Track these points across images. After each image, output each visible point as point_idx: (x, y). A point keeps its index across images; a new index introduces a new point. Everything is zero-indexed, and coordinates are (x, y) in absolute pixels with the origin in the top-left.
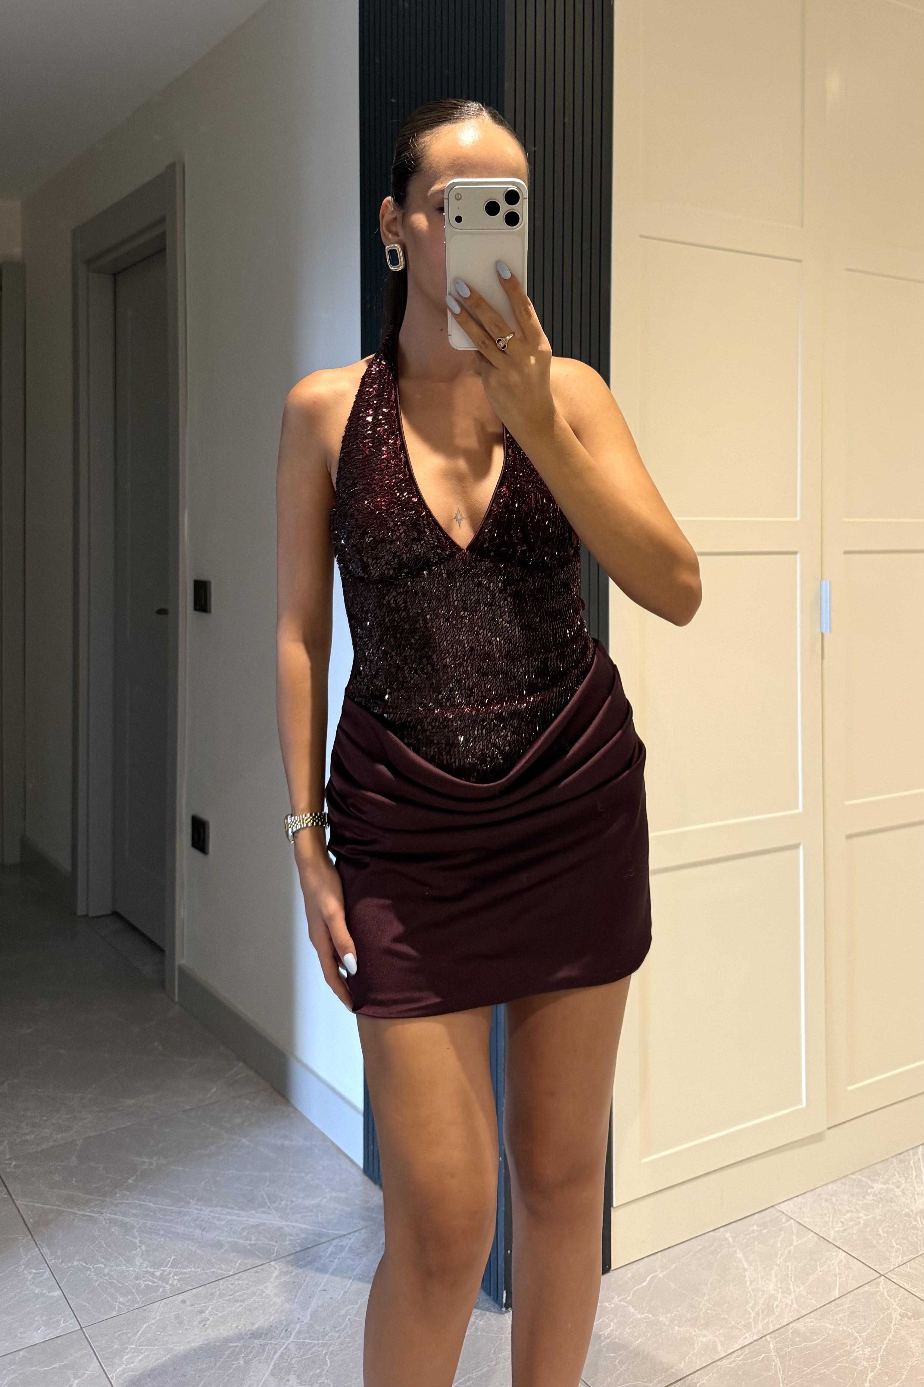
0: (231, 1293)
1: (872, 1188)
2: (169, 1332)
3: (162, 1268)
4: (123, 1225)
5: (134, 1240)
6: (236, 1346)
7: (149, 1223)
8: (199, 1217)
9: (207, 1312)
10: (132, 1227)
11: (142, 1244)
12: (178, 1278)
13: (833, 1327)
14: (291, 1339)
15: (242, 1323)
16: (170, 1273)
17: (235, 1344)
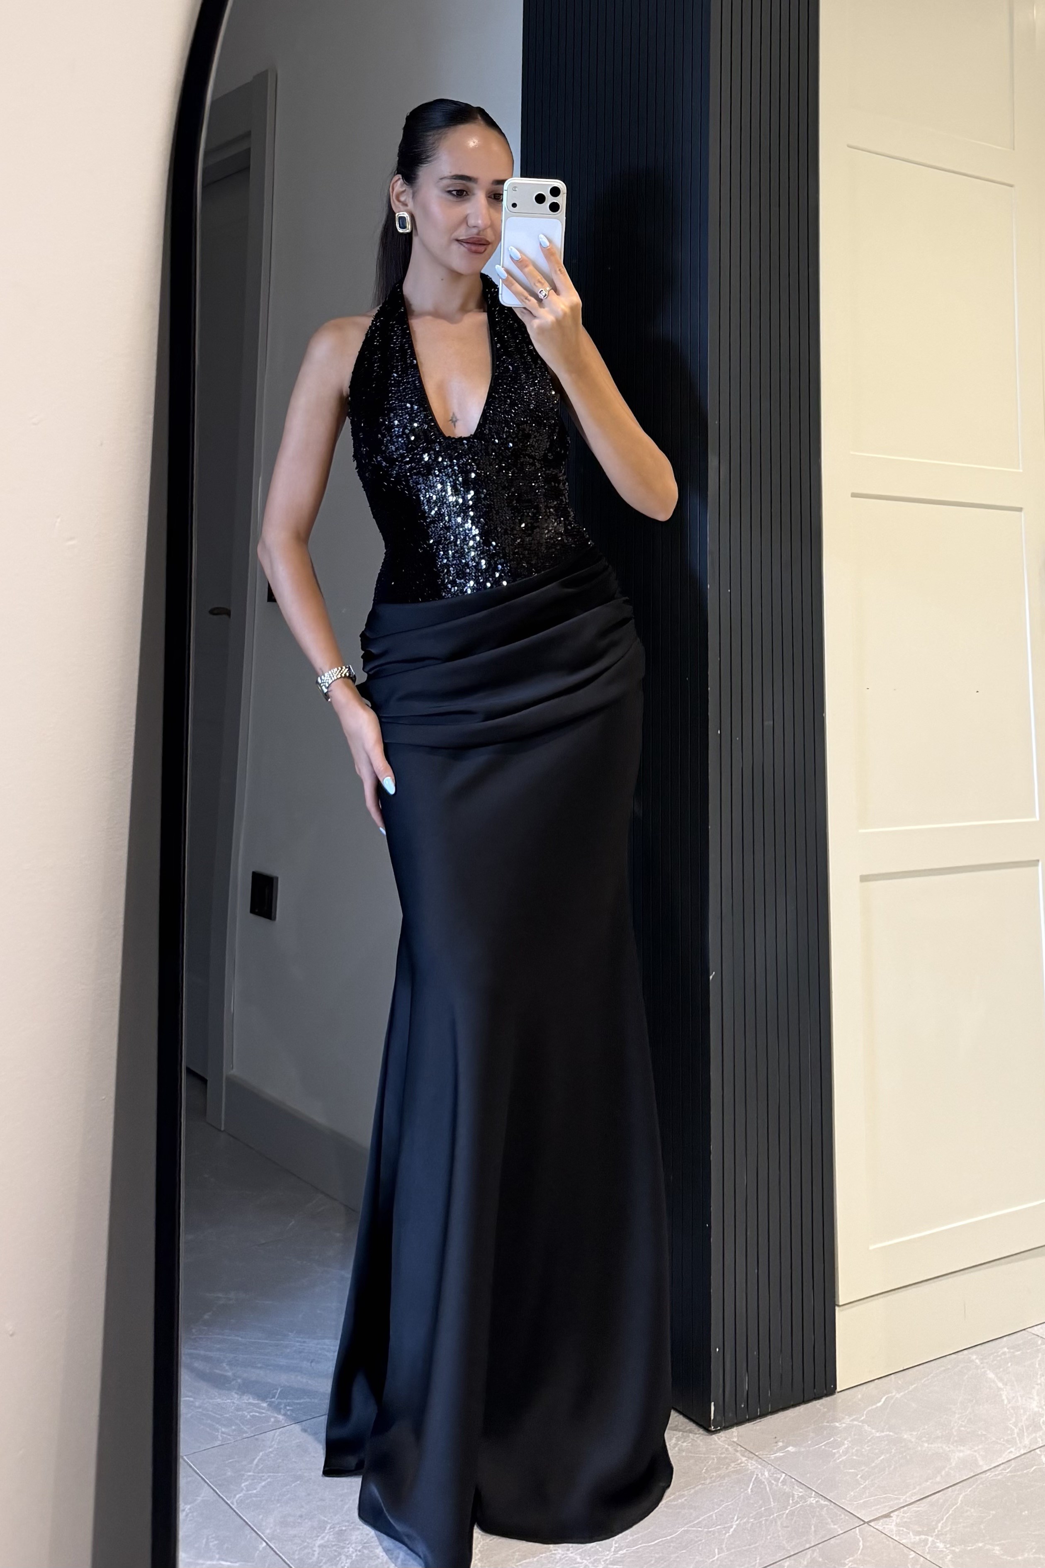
3: (269, 1400)
4: (207, 1359)
5: (225, 1373)
10: (220, 1361)
16: (279, 1404)
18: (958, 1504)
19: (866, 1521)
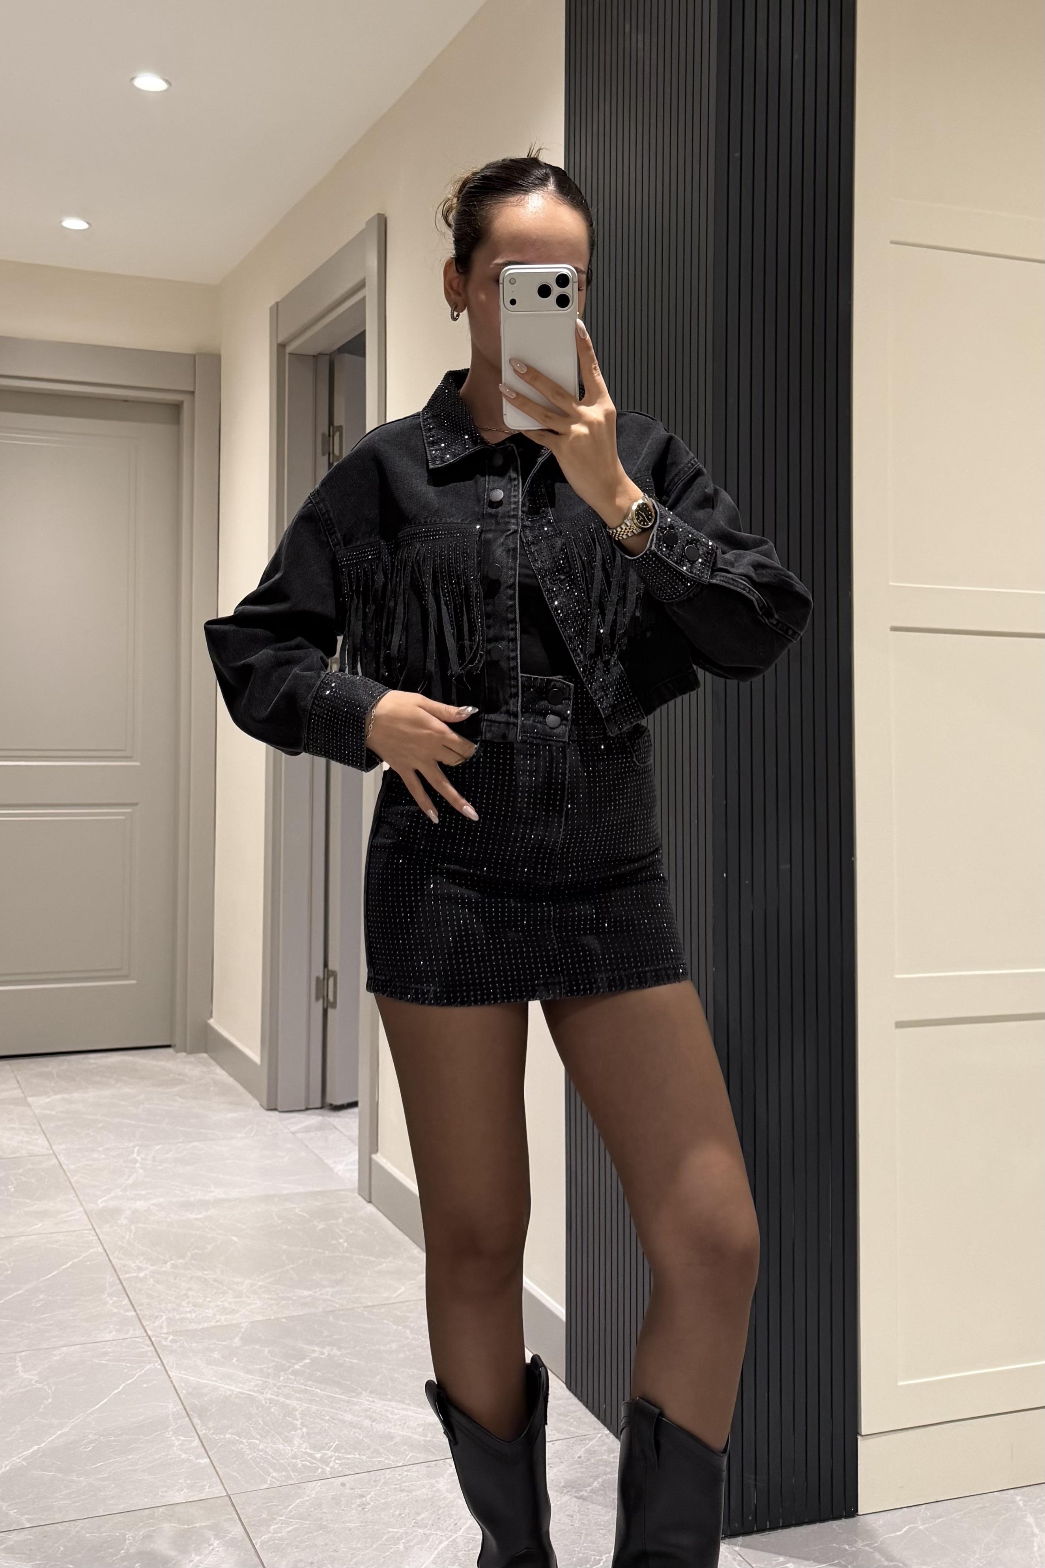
0: (399, 1482)
2: (324, 1511)
3: (323, 1450)
4: (284, 1406)
5: (295, 1422)
6: (397, 1532)
7: (314, 1408)
8: (370, 1408)
9: (369, 1496)
10: (295, 1410)
11: (304, 1426)
12: (340, 1462)
14: (460, 1533)
15: (407, 1511)
16: (331, 1457)
17: (396, 1530)
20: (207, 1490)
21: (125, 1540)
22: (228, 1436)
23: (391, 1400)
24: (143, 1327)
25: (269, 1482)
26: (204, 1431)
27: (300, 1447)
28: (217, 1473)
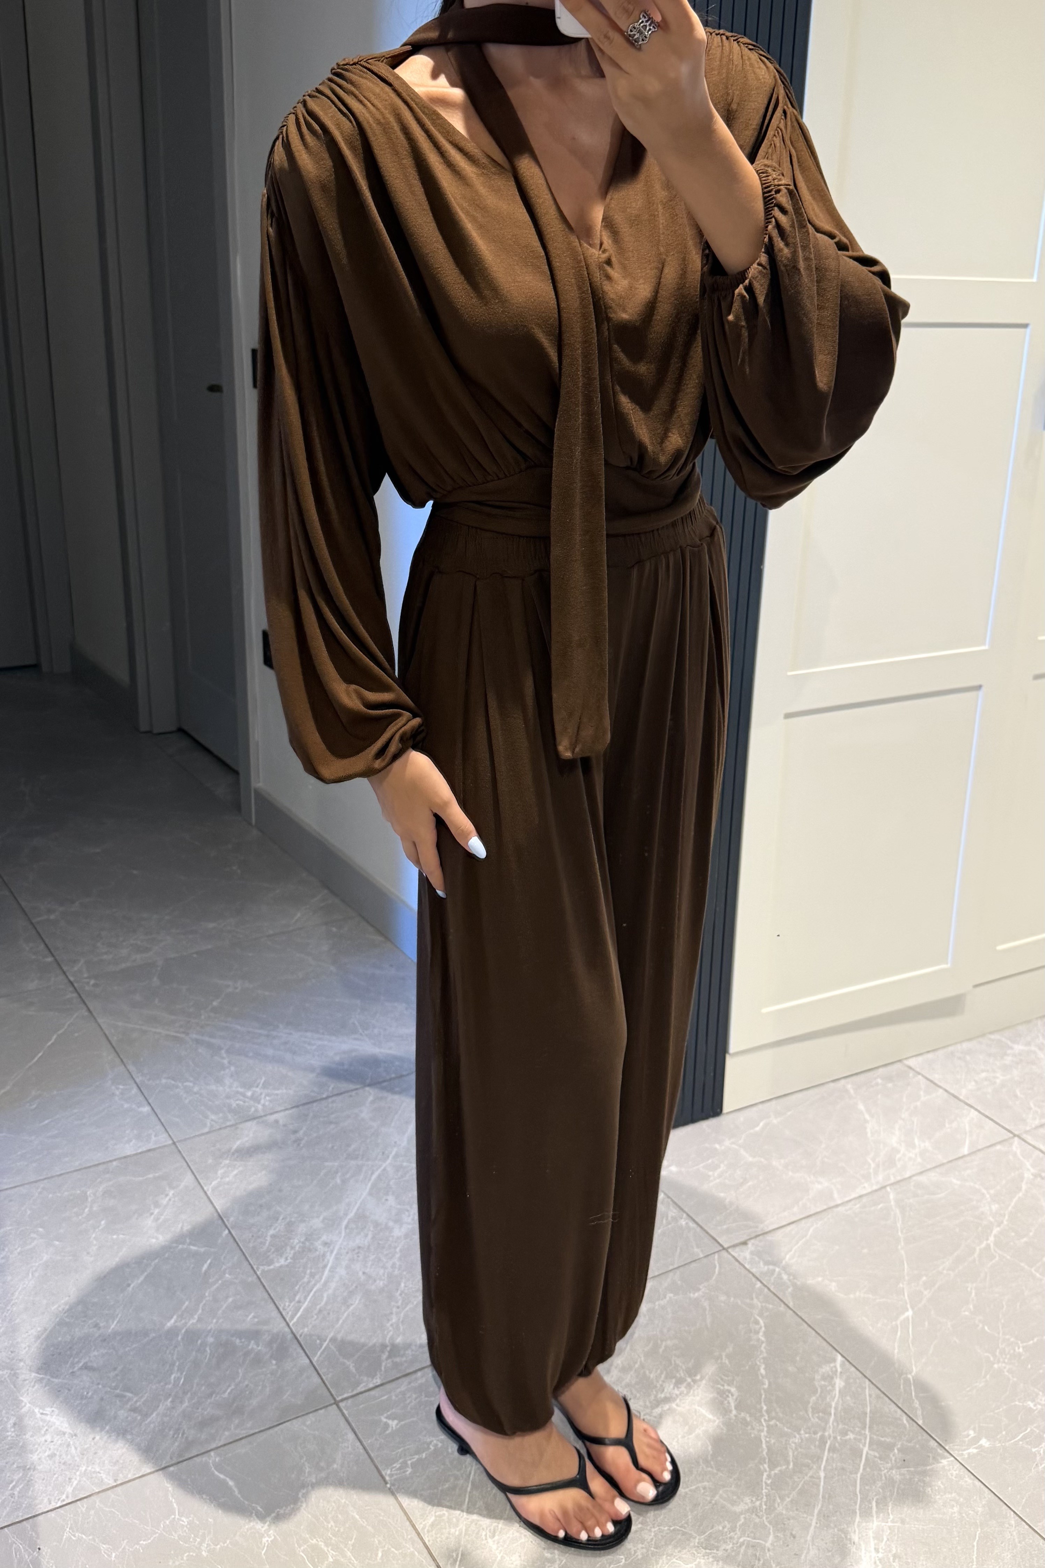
1: (1012, 1048)
3: (254, 1089)
4: (210, 1046)
5: (222, 1061)
6: (333, 1167)
7: (237, 1045)
8: (289, 1041)
9: (301, 1132)
10: (220, 1048)
11: (231, 1065)
12: (270, 1099)
13: (959, 1182)
14: (389, 1161)
15: (338, 1145)
16: (261, 1094)
17: (331, 1165)
18: (808, 1237)
19: (726, 1246)
20: (153, 1138)
21: (87, 1199)
22: (164, 1081)
23: (306, 1031)
24: (64, 973)
25: (208, 1124)
26: (140, 1078)
27: (230, 1087)
28: (159, 1119)
